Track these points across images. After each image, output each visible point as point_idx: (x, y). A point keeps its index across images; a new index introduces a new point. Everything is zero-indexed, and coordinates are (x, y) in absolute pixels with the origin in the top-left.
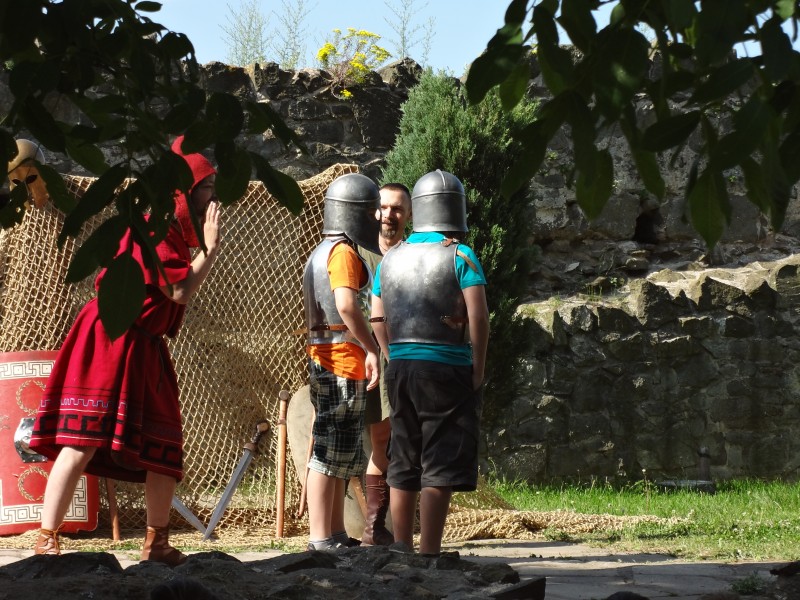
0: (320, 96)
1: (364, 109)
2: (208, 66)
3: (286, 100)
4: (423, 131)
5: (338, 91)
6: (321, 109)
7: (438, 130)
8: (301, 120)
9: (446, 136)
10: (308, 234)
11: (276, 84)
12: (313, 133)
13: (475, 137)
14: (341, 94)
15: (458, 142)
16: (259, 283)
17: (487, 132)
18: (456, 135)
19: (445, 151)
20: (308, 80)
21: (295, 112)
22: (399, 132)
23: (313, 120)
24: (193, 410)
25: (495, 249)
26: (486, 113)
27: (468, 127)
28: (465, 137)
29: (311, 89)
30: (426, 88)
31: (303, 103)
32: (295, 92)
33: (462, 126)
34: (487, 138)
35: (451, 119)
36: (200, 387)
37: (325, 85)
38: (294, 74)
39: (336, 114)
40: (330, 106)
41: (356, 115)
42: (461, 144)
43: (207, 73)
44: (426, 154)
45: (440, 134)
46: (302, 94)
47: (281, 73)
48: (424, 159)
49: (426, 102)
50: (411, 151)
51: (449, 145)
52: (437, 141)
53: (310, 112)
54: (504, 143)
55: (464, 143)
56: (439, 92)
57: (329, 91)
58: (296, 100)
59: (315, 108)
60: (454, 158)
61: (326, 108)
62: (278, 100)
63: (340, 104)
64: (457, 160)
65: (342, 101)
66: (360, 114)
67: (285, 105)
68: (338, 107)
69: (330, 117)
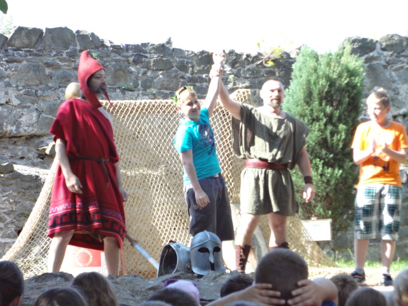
0: (257, 65)
1: (281, 71)
2: (198, 52)
3: (240, 68)
4: (301, 77)
5: (266, 62)
6: (258, 72)
7: (309, 76)
8: (248, 78)
9: (313, 78)
10: (224, 126)
11: (234, 60)
12: (254, 84)
13: (328, 79)
14: (268, 64)
15: (318, 82)
17: (335, 76)
18: (318, 77)
19: (313, 87)
20: (251, 57)
21: (245, 74)
22: (291, 79)
23: (254, 78)
25: (341, 136)
26: (334, 66)
27: (324, 74)
28: (323, 79)
29: (253, 62)
30: (303, 56)
31: (249, 70)
32: (244, 64)
33: (321, 73)
34: (335, 79)
35: (316, 70)
37: (260, 60)
38: (243, 54)
39: (267, 74)
40: (263, 70)
41: (277, 74)
42: (321, 83)
43: (198, 56)
44: (303, 89)
45: (310, 78)
46: (248, 64)
47: (237, 55)
48: (302, 91)
49: (304, 63)
50: (296, 88)
51: (315, 84)
52: (309, 81)
53: (253, 73)
54: (343, 82)
55: (322, 82)
56: (310, 57)
57: (262, 63)
58: (245, 68)
59: (255, 72)
60: (317, 90)
61: (261, 72)
62: (235, 68)
63: (268, 69)
64: (319, 91)
65: (268, 67)
66: (279, 73)
67: (239, 70)
68: (267, 71)
69: (263, 76)
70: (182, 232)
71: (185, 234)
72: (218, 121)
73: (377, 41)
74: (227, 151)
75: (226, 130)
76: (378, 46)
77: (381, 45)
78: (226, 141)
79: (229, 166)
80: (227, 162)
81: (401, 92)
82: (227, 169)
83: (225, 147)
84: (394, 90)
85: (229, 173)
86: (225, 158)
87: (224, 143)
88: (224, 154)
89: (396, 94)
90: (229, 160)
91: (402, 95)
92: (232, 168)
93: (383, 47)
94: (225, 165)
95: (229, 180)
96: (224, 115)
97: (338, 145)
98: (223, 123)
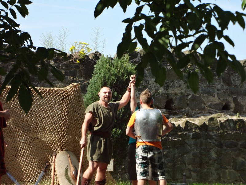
0: (70, 62)
1: (83, 66)
4: (100, 73)
5: (75, 60)
6: (70, 66)
7: (105, 73)
8: (64, 69)
9: (107, 75)
10: (63, 105)
11: (56, 58)
12: (67, 73)
13: (116, 76)
14: (76, 62)
15: (111, 77)
16: (48, 119)
17: (120, 74)
18: (111, 75)
19: (107, 80)
21: (62, 67)
22: (93, 74)
23: (68, 69)
24: (26, 158)
25: (122, 110)
26: (120, 69)
27: (114, 73)
28: (113, 76)
29: (67, 60)
30: (102, 61)
31: (65, 64)
32: (62, 61)
33: (112, 72)
34: (120, 76)
35: (109, 70)
36: (29, 151)
37: (71, 59)
39: (74, 67)
40: (73, 65)
42: (112, 78)
44: (101, 81)
45: (106, 75)
46: (64, 61)
48: (101, 82)
49: (102, 65)
50: (97, 80)
51: (108, 78)
52: (105, 77)
53: (67, 67)
54: (125, 78)
55: (113, 78)
56: (106, 62)
57: (73, 60)
58: (62, 63)
59: (68, 66)
60: (110, 82)
61: (71, 66)
62: (57, 63)
63: (76, 65)
64: (110, 83)
65: (76, 64)
66: (82, 68)
67: (59, 64)
68: (75, 66)
69: (73, 68)
70: (35, 166)
71: (37, 168)
72: (60, 101)
73: (138, 52)
74: (64, 119)
75: (64, 107)
76: (139, 55)
77: (141, 55)
78: (64, 113)
79: (65, 129)
80: (64, 126)
81: (150, 83)
82: (63, 130)
83: (63, 117)
84: (146, 81)
85: (65, 133)
86: (63, 124)
87: (63, 115)
88: (62, 121)
89: (147, 84)
90: (65, 125)
91: (150, 85)
92: (67, 129)
93: (141, 56)
94: (63, 128)
95: (65, 137)
96: (64, 98)
97: (120, 115)
98: (63, 102)
